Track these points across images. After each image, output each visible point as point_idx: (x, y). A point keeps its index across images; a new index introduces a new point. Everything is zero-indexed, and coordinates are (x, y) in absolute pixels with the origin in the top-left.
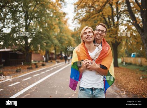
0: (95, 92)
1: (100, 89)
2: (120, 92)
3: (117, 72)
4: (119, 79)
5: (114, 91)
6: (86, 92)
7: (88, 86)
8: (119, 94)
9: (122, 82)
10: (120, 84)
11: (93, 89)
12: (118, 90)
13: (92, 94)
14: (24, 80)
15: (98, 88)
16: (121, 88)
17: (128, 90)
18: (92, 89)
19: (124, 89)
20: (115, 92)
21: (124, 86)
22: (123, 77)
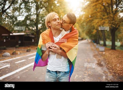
0: (60, 75)
1: (65, 72)
2: (108, 73)
3: (112, 55)
4: (111, 61)
5: (103, 71)
6: (51, 74)
7: (53, 69)
8: (106, 74)
9: (113, 64)
10: (110, 65)
11: (58, 72)
12: (107, 71)
13: (57, 77)
14: (30, 58)
15: (63, 71)
16: (110, 69)
17: (115, 72)
18: (56, 72)
19: (113, 70)
20: (103, 73)
21: (114, 67)
22: (115, 59)
